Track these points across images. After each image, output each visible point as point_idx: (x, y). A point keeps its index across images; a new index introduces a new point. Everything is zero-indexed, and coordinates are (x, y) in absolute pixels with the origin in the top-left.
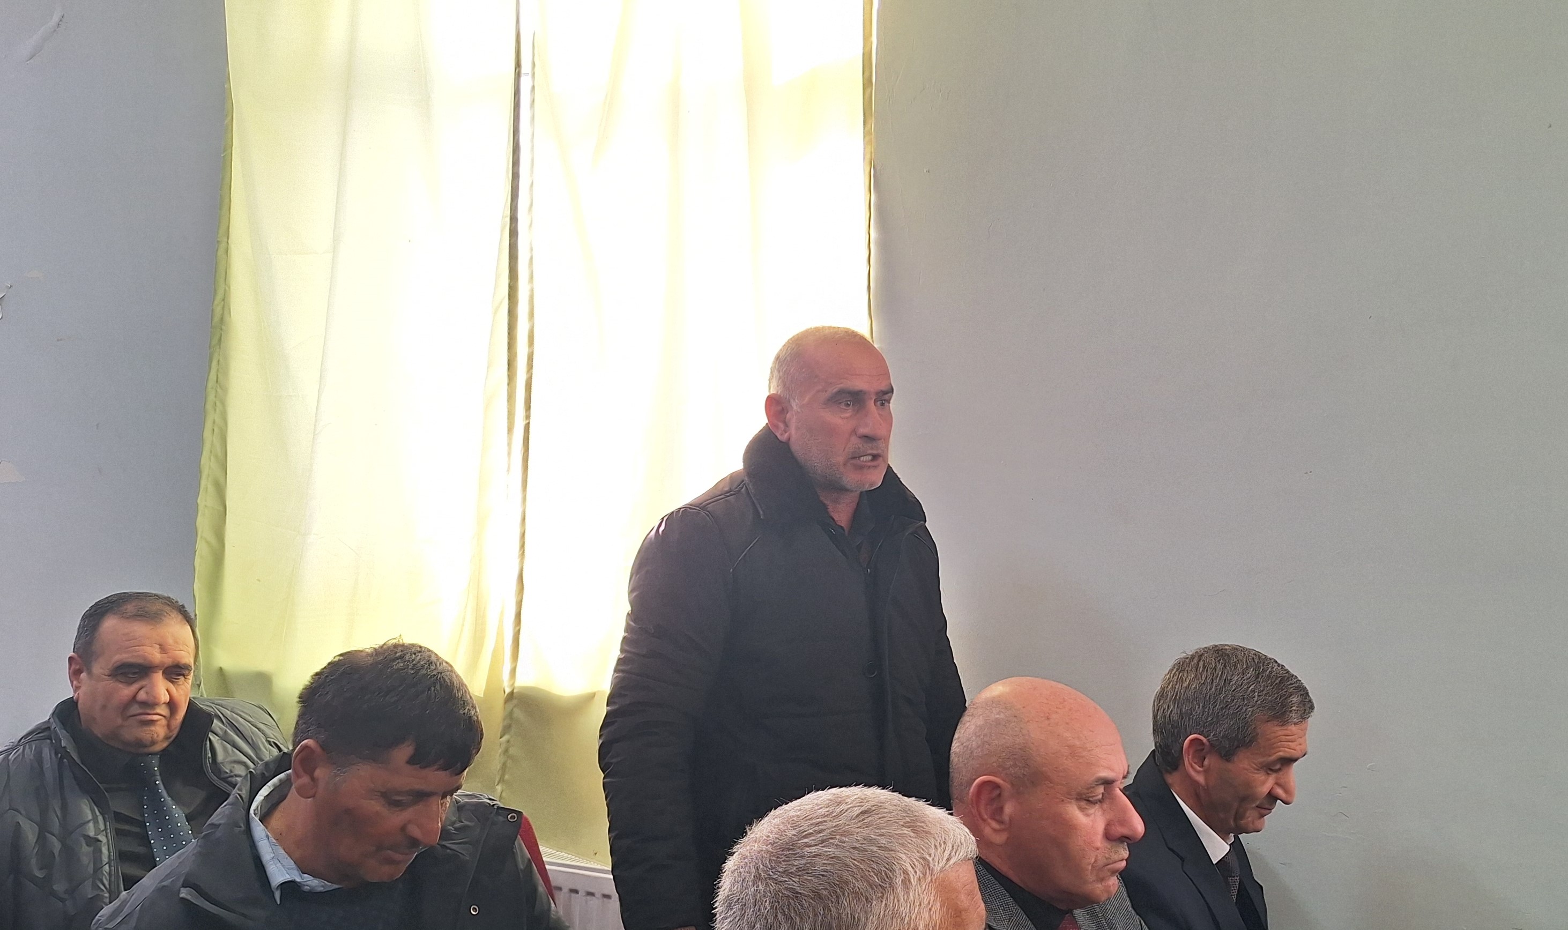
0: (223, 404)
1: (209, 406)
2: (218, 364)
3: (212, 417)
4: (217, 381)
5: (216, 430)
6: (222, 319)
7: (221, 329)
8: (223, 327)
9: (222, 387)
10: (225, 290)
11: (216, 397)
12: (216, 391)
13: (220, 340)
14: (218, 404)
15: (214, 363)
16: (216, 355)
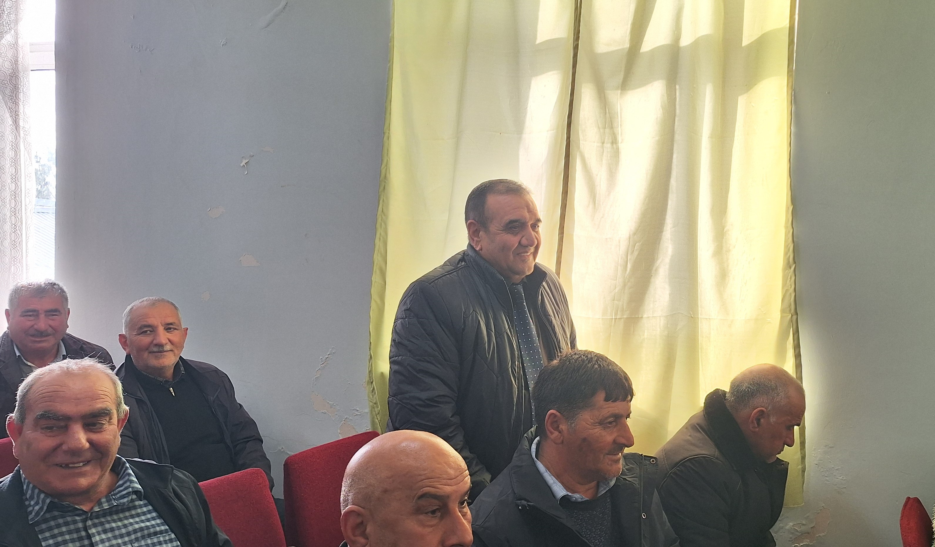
0: (386, 224)
1: (378, 225)
2: (383, 202)
3: (380, 231)
4: (382, 211)
5: (381, 238)
6: (385, 177)
7: (385, 182)
8: (386, 181)
9: (385, 214)
10: (387, 160)
11: (382, 220)
12: (382, 217)
13: (384, 188)
14: (383, 224)
15: (381, 201)
16: (382, 197)
